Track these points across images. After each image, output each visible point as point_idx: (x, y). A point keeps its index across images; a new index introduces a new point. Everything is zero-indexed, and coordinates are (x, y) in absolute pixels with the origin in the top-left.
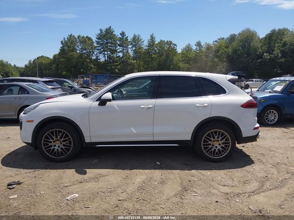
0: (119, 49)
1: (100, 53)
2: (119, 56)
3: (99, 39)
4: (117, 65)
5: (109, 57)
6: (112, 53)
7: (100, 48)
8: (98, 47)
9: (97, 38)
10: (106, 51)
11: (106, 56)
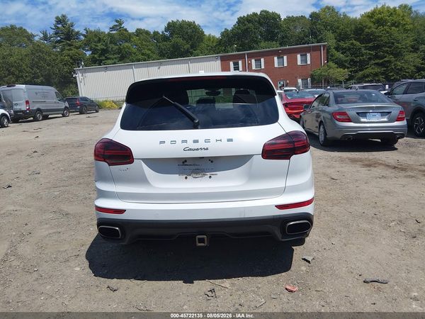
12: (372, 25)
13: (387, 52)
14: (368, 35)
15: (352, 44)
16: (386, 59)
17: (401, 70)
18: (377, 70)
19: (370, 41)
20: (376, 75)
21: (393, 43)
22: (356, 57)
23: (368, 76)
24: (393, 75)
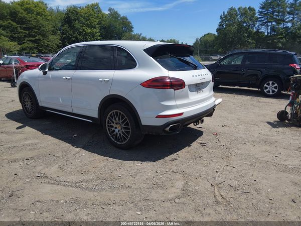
0: (288, 18)
1: (262, 25)
2: (286, 27)
3: (263, 8)
4: (282, 38)
5: (273, 29)
6: (278, 23)
7: (263, 19)
8: (260, 18)
9: (261, 8)
10: (270, 22)
11: (269, 27)
12: (22, 11)
13: (36, 32)
14: (21, 18)
15: (9, 23)
16: (37, 38)
17: (47, 46)
18: (31, 45)
19: (23, 23)
20: (31, 49)
21: (40, 27)
22: (15, 34)
23: (25, 49)
24: (43, 50)
